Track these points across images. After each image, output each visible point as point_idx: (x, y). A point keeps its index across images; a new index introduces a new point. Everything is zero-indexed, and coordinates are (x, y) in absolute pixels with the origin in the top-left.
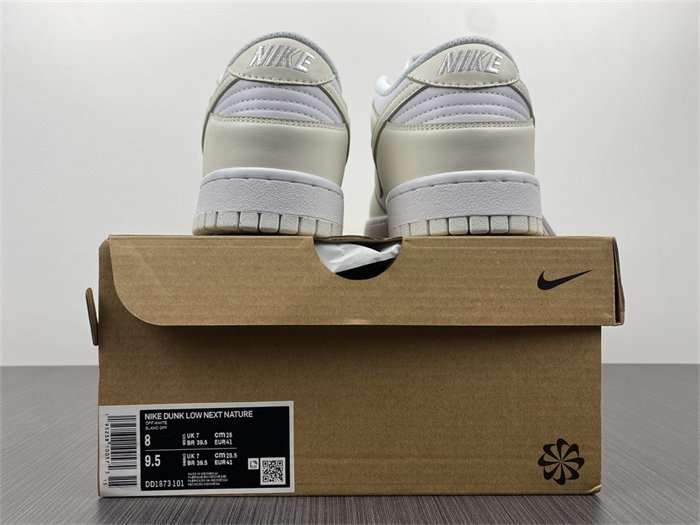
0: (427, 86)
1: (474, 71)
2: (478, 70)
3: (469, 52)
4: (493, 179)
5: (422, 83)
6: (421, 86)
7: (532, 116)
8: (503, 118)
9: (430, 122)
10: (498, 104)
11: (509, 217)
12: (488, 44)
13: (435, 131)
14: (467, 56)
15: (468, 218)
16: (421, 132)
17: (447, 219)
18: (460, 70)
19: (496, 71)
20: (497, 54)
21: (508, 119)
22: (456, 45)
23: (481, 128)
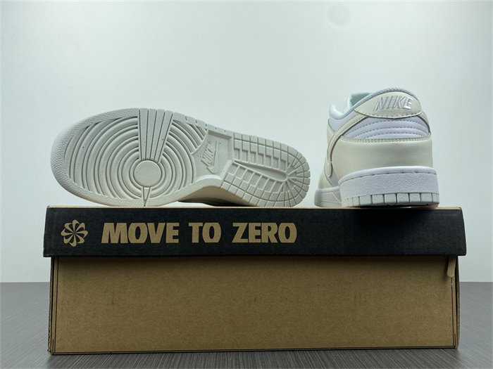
0: (368, 117)
1: (397, 108)
2: (399, 108)
3: (392, 97)
4: (410, 171)
5: (364, 115)
6: (364, 117)
7: (429, 132)
8: (415, 136)
9: (370, 138)
10: (410, 127)
11: (420, 194)
12: (403, 92)
13: (374, 144)
14: (391, 100)
15: (396, 194)
16: (365, 143)
17: (384, 195)
18: (388, 108)
19: (409, 108)
20: (409, 97)
21: (417, 136)
22: (384, 92)
23: (402, 142)
